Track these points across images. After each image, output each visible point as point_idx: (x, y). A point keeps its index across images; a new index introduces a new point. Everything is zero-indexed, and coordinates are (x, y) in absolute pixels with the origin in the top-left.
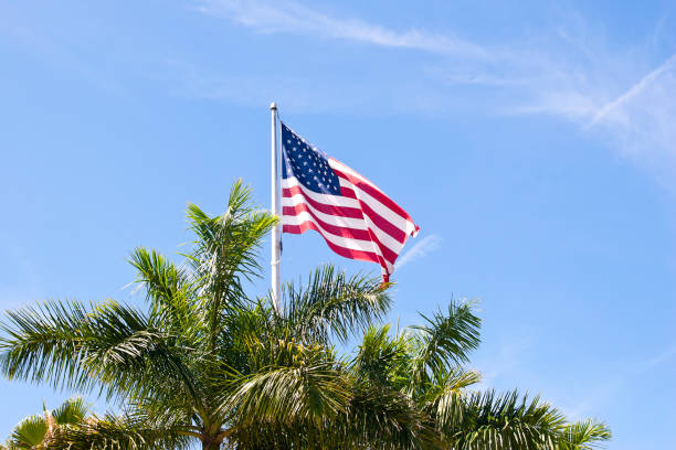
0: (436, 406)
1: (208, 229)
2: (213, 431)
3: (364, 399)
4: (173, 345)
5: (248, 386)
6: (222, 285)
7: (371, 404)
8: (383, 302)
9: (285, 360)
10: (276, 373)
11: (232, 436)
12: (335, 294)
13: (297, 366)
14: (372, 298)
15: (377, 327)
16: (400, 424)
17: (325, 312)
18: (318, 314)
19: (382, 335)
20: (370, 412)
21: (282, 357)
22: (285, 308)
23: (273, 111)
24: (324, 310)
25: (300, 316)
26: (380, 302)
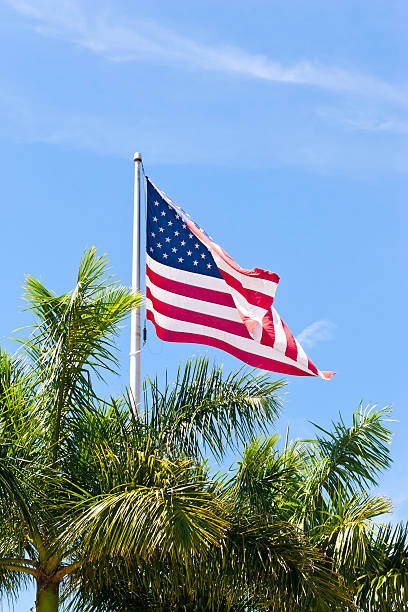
0: (334, 541)
1: (52, 310)
2: (50, 568)
3: (243, 529)
5: (97, 510)
6: (68, 381)
7: (252, 537)
8: (270, 407)
9: (145, 477)
10: (133, 493)
11: (76, 574)
12: (209, 396)
13: (161, 485)
14: (256, 401)
15: (261, 439)
16: (289, 564)
17: (196, 418)
18: (188, 420)
19: (267, 449)
20: (250, 547)
21: (142, 474)
22: (147, 412)
23: (136, 163)
24: (194, 414)
25: (165, 422)
26: (266, 406)
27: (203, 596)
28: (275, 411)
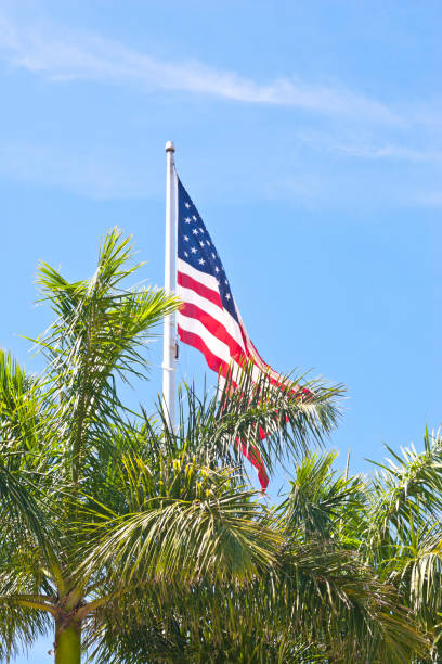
0: (408, 578)
1: (68, 299)
2: (71, 603)
3: (297, 559)
4: (16, 468)
5: (125, 532)
6: (91, 387)
7: (306, 568)
8: (327, 415)
10: (170, 509)
11: (102, 613)
12: (254, 404)
13: (203, 498)
14: (310, 408)
15: (317, 454)
16: (351, 598)
17: (240, 429)
18: (230, 431)
19: (324, 467)
20: (305, 579)
21: (177, 487)
22: (182, 423)
23: (169, 153)
24: (238, 424)
25: (204, 434)
26: (322, 414)
27: (249, 641)
28: (333, 419)
